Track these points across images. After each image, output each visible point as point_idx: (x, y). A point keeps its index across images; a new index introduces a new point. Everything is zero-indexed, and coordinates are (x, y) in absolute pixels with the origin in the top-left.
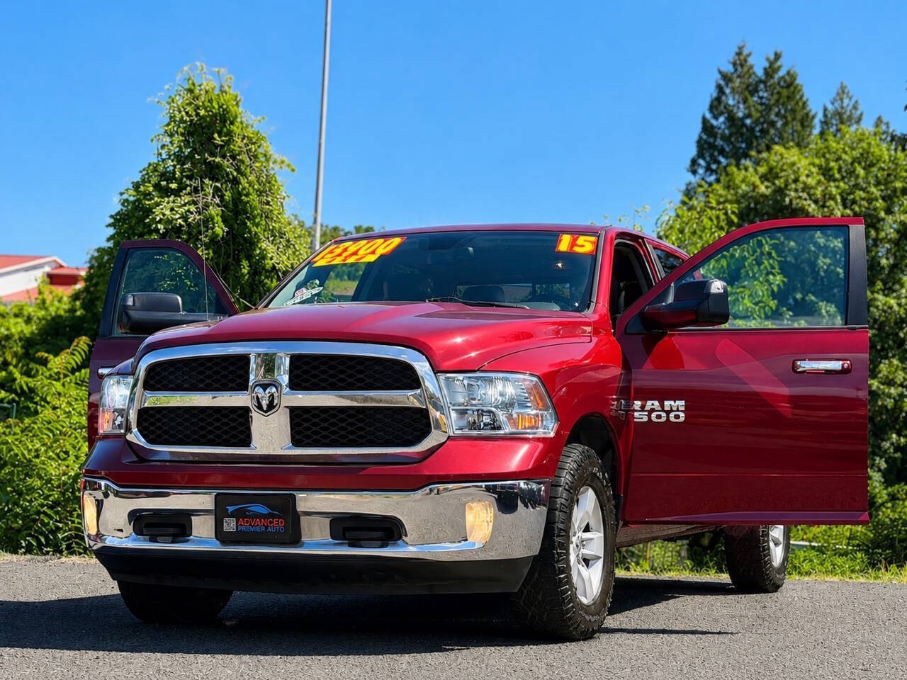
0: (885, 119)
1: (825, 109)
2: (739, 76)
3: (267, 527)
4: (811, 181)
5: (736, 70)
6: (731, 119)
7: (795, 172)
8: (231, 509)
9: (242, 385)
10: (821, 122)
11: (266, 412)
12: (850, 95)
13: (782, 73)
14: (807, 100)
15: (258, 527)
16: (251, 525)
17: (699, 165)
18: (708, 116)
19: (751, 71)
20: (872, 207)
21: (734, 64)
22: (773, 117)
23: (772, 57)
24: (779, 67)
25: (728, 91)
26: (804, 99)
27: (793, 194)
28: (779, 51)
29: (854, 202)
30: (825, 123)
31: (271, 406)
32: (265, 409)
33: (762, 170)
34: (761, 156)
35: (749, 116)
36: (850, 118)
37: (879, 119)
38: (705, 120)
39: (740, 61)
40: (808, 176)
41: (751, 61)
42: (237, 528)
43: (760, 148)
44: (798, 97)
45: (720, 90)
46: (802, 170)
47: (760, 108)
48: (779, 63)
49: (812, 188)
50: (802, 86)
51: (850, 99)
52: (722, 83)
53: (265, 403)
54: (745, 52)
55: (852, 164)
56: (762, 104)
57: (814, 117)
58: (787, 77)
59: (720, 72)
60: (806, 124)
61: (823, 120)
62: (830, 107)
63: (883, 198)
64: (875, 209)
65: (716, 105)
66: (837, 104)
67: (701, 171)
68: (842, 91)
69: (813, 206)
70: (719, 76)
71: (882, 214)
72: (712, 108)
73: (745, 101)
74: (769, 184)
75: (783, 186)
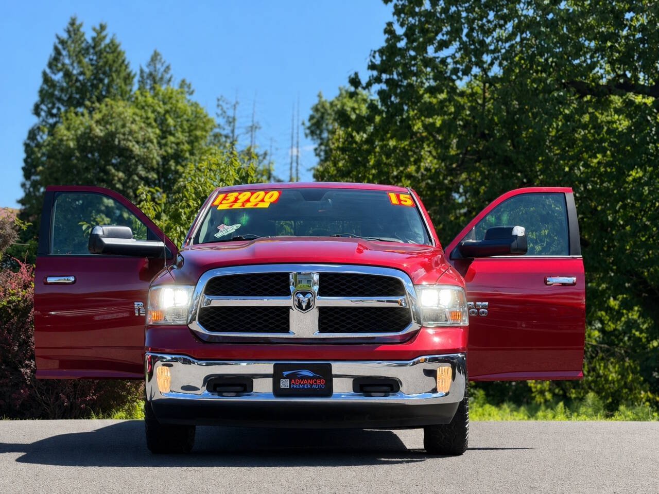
0: (188, 82)
1: (142, 71)
2: (73, 42)
3: (312, 385)
4: (134, 127)
5: (70, 36)
6: (67, 75)
7: (123, 120)
8: (286, 373)
9: (286, 293)
10: (139, 81)
11: (304, 310)
12: (163, 60)
13: (107, 41)
14: (128, 63)
15: (305, 385)
16: (300, 383)
17: (42, 109)
18: (48, 71)
19: (83, 39)
20: (179, 149)
21: (69, 32)
22: (101, 76)
23: (98, 28)
24: (104, 37)
25: (64, 53)
26: (126, 62)
27: (122, 136)
28: (103, 23)
29: (166, 145)
30: (142, 82)
31: (308, 306)
32: (304, 308)
33: (97, 116)
34: (94, 105)
35: (82, 73)
36: (162, 78)
37: (183, 81)
38: (45, 74)
39: (74, 28)
40: (132, 123)
41: (82, 30)
42: (290, 386)
43: (92, 100)
44: (120, 61)
45: (58, 52)
46: (128, 118)
47: (91, 68)
48: (104, 33)
49: (135, 132)
50: (124, 53)
51: (162, 65)
52: (60, 47)
53: (304, 305)
54: (78, 22)
55: (165, 115)
56: (92, 65)
57: (133, 77)
58: (111, 45)
59: (58, 38)
60: (128, 82)
61: (140, 79)
62: (147, 70)
63: (188, 143)
64: (182, 151)
65: (54, 63)
66: (152, 68)
67: (43, 114)
68: (155, 57)
69: (137, 146)
70: (57, 41)
71: (187, 155)
72: (50, 65)
73: (80, 62)
74: (102, 128)
75: (114, 130)
